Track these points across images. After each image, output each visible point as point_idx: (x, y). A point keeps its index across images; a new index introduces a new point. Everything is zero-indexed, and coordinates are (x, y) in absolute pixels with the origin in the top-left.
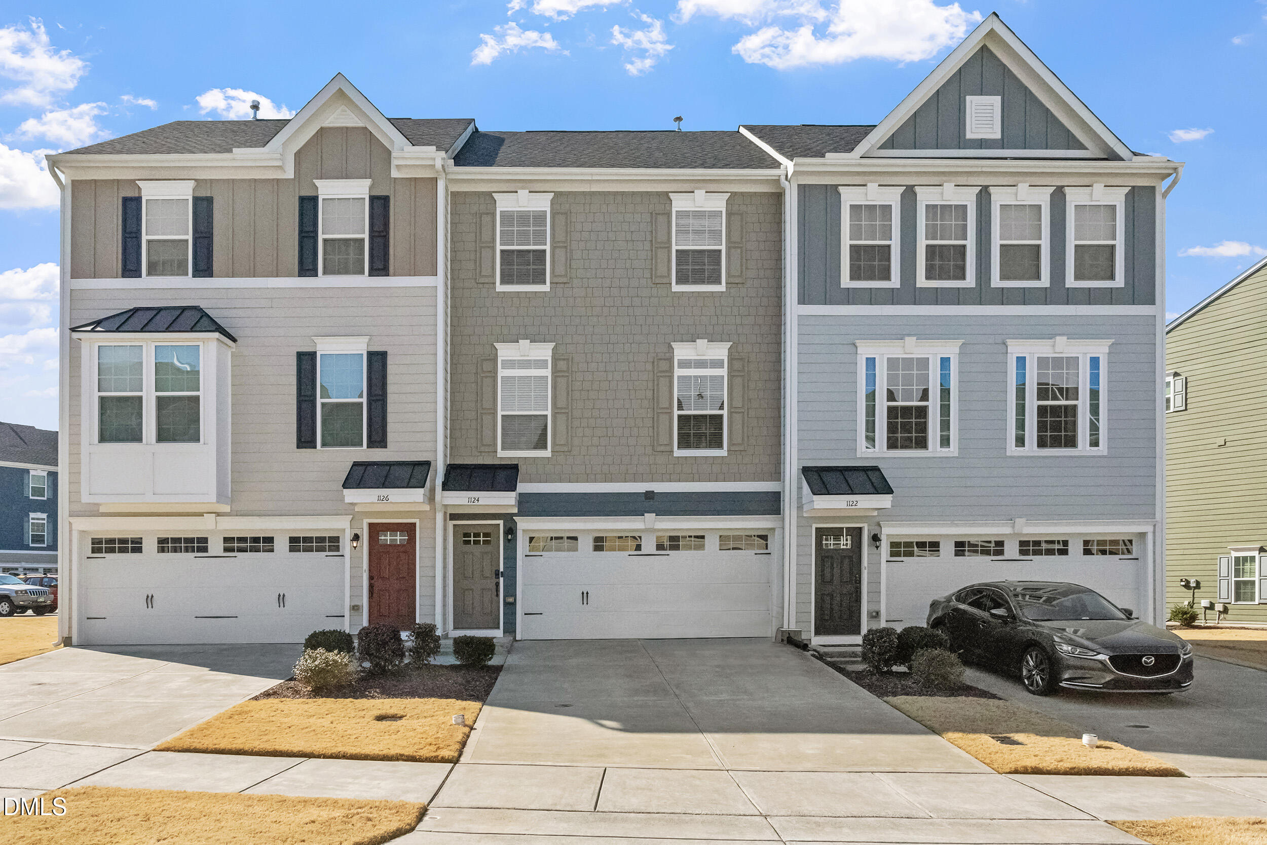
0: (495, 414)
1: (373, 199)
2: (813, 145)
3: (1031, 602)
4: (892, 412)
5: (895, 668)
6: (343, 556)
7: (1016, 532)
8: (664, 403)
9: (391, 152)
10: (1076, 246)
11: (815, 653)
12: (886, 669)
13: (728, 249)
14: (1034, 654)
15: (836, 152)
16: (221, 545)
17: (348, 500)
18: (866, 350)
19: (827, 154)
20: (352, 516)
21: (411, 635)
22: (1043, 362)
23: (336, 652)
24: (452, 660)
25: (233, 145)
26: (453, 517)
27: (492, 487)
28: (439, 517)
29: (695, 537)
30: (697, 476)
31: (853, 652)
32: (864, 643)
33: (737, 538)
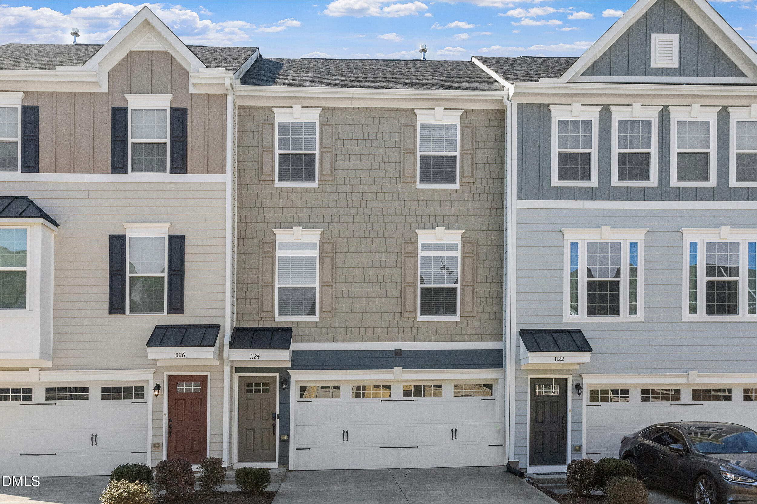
0: (273, 287)
1: (173, 110)
2: (530, 72)
3: (702, 439)
4: (591, 286)
5: (593, 492)
6: (147, 402)
7: (689, 382)
8: (409, 278)
9: (188, 72)
10: (738, 154)
11: (529, 480)
12: (586, 493)
13: (462, 154)
14: (704, 480)
15: (548, 77)
16: (44, 394)
17: (151, 356)
18: (570, 236)
19: (541, 80)
20: (154, 370)
21: (201, 467)
22: (711, 246)
23: (137, 482)
24: (234, 488)
25: (56, 64)
26: (239, 370)
27: (270, 346)
28: (227, 370)
29: (434, 386)
30: (435, 337)
31: (560, 479)
32: (568, 471)
33: (468, 387)
